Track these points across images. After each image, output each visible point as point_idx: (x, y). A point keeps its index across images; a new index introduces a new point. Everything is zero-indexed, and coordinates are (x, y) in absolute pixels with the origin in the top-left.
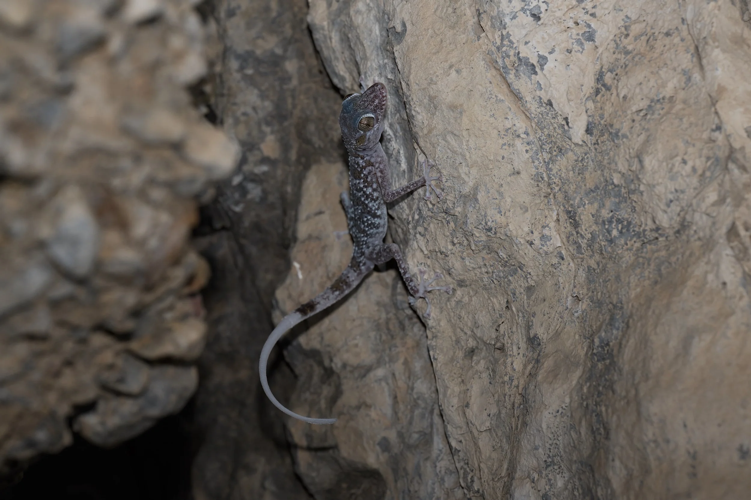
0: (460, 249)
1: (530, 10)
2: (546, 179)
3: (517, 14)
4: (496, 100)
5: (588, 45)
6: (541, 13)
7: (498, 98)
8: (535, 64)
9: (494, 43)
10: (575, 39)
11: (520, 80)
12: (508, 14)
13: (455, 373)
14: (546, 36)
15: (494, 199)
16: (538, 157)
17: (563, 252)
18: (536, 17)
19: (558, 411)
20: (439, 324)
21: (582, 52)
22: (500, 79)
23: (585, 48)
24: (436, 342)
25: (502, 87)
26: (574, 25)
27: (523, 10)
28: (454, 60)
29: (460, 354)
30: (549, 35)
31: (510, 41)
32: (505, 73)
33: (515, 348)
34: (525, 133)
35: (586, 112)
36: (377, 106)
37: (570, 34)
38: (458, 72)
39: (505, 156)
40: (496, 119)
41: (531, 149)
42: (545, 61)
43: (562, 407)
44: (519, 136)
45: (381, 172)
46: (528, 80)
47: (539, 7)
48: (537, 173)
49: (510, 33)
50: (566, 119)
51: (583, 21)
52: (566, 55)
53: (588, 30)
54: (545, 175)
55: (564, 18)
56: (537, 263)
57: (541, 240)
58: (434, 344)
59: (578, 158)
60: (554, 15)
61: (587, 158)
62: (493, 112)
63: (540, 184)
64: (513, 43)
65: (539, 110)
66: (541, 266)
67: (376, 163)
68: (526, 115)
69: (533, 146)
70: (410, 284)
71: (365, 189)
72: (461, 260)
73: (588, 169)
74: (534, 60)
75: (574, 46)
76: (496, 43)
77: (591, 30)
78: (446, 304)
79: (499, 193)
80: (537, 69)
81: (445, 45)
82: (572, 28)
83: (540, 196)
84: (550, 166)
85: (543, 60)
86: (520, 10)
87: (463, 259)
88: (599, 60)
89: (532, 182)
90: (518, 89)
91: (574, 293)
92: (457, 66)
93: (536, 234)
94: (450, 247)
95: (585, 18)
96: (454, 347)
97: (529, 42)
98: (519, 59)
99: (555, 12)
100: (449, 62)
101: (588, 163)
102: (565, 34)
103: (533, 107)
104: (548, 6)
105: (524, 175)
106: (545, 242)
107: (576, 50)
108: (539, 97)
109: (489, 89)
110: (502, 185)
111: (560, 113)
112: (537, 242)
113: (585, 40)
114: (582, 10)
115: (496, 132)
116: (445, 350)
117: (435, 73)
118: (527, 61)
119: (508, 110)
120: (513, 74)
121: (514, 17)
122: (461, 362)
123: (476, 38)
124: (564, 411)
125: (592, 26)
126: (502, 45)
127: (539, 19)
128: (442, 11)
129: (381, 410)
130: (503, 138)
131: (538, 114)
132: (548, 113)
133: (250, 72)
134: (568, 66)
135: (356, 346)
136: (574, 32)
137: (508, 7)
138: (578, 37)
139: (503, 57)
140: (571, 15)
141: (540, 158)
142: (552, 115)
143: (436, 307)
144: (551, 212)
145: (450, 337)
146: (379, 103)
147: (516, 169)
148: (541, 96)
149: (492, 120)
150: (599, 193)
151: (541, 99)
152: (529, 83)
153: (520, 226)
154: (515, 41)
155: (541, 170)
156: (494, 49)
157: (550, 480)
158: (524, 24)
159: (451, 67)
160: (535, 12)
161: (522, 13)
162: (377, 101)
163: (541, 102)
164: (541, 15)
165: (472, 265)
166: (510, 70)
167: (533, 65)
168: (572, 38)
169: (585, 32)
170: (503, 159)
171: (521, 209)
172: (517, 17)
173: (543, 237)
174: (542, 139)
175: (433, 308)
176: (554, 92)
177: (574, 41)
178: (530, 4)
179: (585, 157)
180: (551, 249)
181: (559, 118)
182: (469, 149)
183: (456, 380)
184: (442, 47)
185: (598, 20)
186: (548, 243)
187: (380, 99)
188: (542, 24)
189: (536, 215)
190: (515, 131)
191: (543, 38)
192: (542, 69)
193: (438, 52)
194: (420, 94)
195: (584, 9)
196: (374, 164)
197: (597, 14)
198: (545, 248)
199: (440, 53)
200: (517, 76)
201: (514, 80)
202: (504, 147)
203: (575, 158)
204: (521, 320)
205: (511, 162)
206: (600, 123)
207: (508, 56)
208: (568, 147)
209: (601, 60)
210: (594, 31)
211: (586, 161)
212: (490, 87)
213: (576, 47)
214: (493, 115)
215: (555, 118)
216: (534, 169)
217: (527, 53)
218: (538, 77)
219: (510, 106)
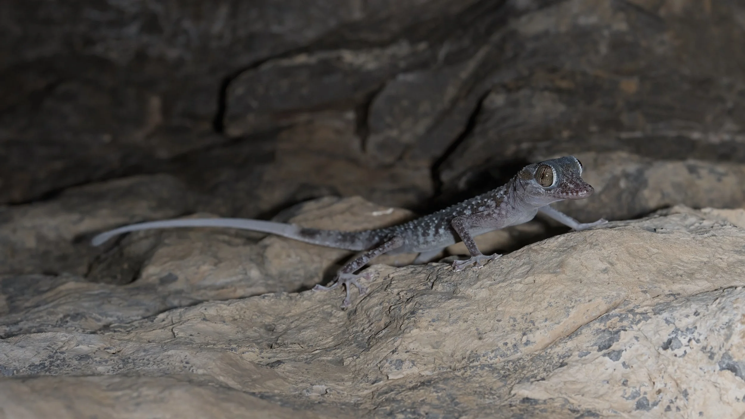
0: (393, 299)
1: (676, 338)
2: (471, 365)
3: (671, 325)
4: (569, 308)
5: (632, 404)
6: (672, 349)
7: (571, 310)
8: (611, 348)
9: (637, 307)
10: (640, 390)
11: (592, 336)
12: (672, 315)
13: (245, 312)
14: (645, 357)
15: (450, 315)
16: (499, 357)
17: (382, 382)
18: (667, 345)
19: (187, 363)
20: (306, 300)
21: (624, 397)
22: (594, 315)
23: (628, 401)
24: (285, 299)
25: (584, 317)
26: (657, 389)
27: (677, 330)
28: (619, 266)
29: (268, 320)
30: (646, 361)
31: (639, 321)
32: (602, 319)
33: (270, 355)
34: (527, 341)
35: (550, 399)
36: (566, 186)
37: (646, 384)
38: (605, 271)
39: (500, 323)
40: (546, 308)
41: (508, 349)
42: (614, 357)
43: (192, 366)
44: (524, 334)
45: (489, 215)
46: (592, 343)
47: (679, 347)
48: (479, 356)
49: (650, 320)
50: (543, 379)
51: (662, 398)
52: (620, 380)
53: (650, 403)
54: (476, 363)
55: (666, 376)
56: (370, 362)
57: (397, 360)
58: (282, 298)
59: (495, 391)
60: (668, 365)
61: (494, 398)
62: (555, 305)
63: (466, 360)
64: (637, 324)
65: (555, 356)
66: (366, 366)
67: (500, 210)
68: (550, 344)
69: (512, 351)
70: (354, 263)
71: (469, 207)
72: (379, 303)
73: (481, 399)
74: (615, 346)
75: (631, 389)
76: (638, 308)
77: (650, 406)
78: (329, 304)
79: (457, 320)
80: (604, 351)
81: (637, 261)
82: (653, 388)
83: (451, 362)
84: (487, 368)
85: (617, 355)
86: (676, 327)
87: (381, 304)
88: (613, 414)
89: (468, 353)
90: (581, 334)
91: (330, 390)
92: (612, 270)
93: (405, 356)
94: (396, 291)
95: (665, 401)
96: (278, 315)
97: (638, 341)
98: (617, 332)
99: (673, 365)
100: (617, 262)
101: (488, 398)
102: (647, 380)
103: (560, 350)
104: (680, 357)
105: (476, 343)
106: (395, 364)
107: (627, 391)
108: (571, 355)
109: (582, 299)
110: (467, 322)
111: (551, 374)
112: (395, 356)
113: (639, 400)
114: (675, 397)
115: (531, 310)
116: (274, 307)
117: (604, 248)
118: (615, 340)
119: (557, 321)
120: (599, 327)
121: (667, 321)
122: (259, 320)
123: (645, 289)
124: (187, 368)
125: (655, 408)
126: (635, 314)
127: (665, 348)
128: (679, 265)
129: (210, 274)
130: (523, 318)
131: (551, 355)
132: (550, 364)
133: (623, 184)
134: (608, 382)
135: (289, 256)
136: (649, 389)
137: (681, 315)
138: (642, 393)
139: (621, 315)
140: (669, 385)
141: (497, 359)
142: (550, 368)
143: (326, 295)
144: (430, 369)
145: (290, 312)
146: (569, 188)
147: (484, 335)
148: (571, 357)
149: (545, 304)
150: (450, 406)
151: (569, 356)
152: (588, 344)
153: (415, 340)
154: (639, 325)
155: (482, 359)
156: (631, 306)
157: (106, 361)
158: (660, 332)
159: (611, 264)
160: (674, 343)
161: (673, 329)
162: (572, 186)
163: (565, 357)
164: (669, 351)
165: (373, 314)
166: (605, 324)
167: (610, 346)
168: (641, 386)
169: (647, 400)
170: (497, 321)
171: (437, 342)
172: (669, 325)
173: (401, 362)
174: (520, 361)
175: (325, 293)
176: (577, 368)
177: (638, 389)
178: (684, 337)
179: (495, 397)
180: (385, 371)
181: (545, 374)
182: (511, 285)
183: (237, 312)
184: (634, 258)
185: (662, 414)
186: (394, 367)
187: (573, 189)
188: (659, 353)
189: (428, 357)
190: (531, 331)
191: (642, 355)
192: (604, 355)
193: (630, 254)
194: (579, 239)
195: (676, 398)
196: (498, 208)
197: (670, 413)
198: (387, 364)
199: (628, 255)
200: (598, 331)
201: (592, 329)
202: (512, 320)
203: (495, 388)
204: (303, 357)
205: (493, 330)
206: (535, 409)
207: (621, 320)
208: (509, 382)
209: (615, 416)
210: (649, 409)
211: (491, 397)
212: (585, 300)
213: (630, 391)
214: (551, 306)
215: (545, 370)
216: (483, 352)
217: (624, 339)
218: (595, 352)
219: (561, 323)
